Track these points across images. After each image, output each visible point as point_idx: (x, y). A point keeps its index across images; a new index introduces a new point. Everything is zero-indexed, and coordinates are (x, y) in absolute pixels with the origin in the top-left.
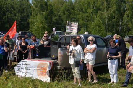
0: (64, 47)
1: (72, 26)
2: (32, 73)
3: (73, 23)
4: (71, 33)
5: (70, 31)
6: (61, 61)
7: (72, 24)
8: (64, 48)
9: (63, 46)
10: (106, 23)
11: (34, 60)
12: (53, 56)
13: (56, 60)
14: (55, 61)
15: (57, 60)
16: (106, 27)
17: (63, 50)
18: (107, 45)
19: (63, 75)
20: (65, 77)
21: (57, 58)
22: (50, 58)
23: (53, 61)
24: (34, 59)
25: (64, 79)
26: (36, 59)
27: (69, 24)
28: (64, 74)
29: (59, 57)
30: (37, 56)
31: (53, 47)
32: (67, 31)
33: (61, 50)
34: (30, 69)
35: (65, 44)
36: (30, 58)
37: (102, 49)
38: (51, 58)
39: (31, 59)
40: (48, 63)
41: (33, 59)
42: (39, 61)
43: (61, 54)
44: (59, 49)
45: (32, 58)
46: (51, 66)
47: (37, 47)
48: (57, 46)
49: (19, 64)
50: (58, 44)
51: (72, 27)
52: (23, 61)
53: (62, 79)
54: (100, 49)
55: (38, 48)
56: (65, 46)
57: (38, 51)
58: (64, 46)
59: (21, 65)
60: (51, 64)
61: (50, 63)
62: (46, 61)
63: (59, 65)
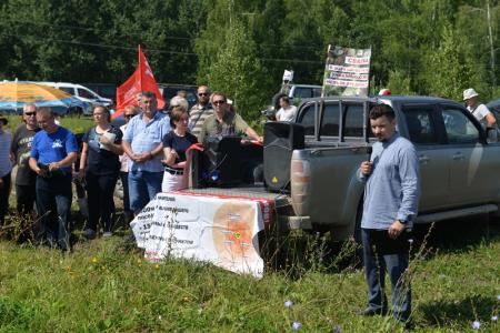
0: (314, 146)
1: (346, 62)
2: (194, 244)
3: (353, 51)
4: (343, 89)
5: (339, 83)
6: (303, 198)
7: (346, 54)
8: (313, 150)
9: (310, 139)
10: (489, 49)
11: (203, 194)
12: (275, 180)
13: (282, 193)
14: (281, 197)
15: (289, 194)
16: (488, 68)
17: (312, 155)
18: (487, 136)
19: (310, 252)
20: (317, 260)
21: (288, 187)
22: (260, 186)
23: (273, 197)
24: (204, 191)
25: (314, 265)
26: (208, 190)
27: (335, 57)
28: (315, 248)
29: (295, 184)
30: (214, 178)
31: (272, 144)
32: (326, 82)
33: (304, 156)
34: (187, 228)
35: (320, 134)
36: (187, 188)
37: (463, 151)
38: (266, 186)
39: (191, 190)
40: (254, 204)
41: (200, 191)
42: (221, 197)
43: (302, 171)
44: (296, 152)
45: (194, 187)
46: (267, 216)
47: (214, 143)
48: (289, 141)
49: (149, 209)
50: (291, 135)
51: (347, 65)
52: (164, 198)
53: (308, 266)
54: (459, 153)
55: (217, 147)
56: (319, 139)
57: (219, 158)
58: (318, 143)
59: (156, 212)
60: (267, 210)
61: (262, 207)
62: (246, 198)
63: (294, 215)
